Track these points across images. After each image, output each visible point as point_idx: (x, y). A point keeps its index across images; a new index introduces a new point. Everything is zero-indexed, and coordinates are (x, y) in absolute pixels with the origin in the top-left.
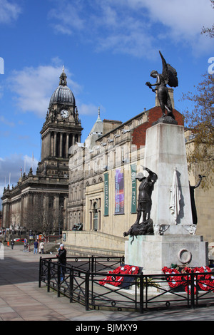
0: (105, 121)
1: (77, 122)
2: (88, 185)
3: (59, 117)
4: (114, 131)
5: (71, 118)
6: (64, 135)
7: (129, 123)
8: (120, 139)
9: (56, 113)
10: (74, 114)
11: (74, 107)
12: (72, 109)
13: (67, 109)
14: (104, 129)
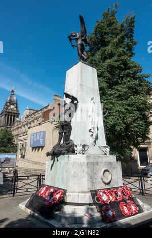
0: (30, 109)
1: (17, 111)
2: (20, 136)
3: (9, 108)
4: (34, 114)
5: (15, 109)
6: (11, 116)
7: (41, 110)
8: (36, 116)
9: (8, 106)
10: (17, 108)
11: (17, 104)
12: (15, 105)
13: (13, 105)
14: (30, 113)
